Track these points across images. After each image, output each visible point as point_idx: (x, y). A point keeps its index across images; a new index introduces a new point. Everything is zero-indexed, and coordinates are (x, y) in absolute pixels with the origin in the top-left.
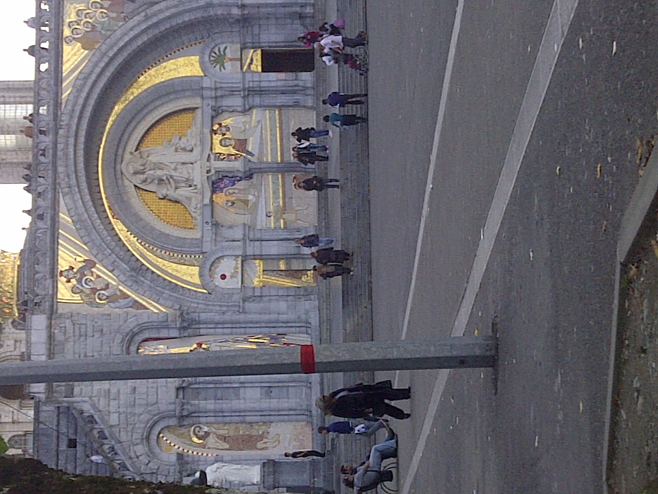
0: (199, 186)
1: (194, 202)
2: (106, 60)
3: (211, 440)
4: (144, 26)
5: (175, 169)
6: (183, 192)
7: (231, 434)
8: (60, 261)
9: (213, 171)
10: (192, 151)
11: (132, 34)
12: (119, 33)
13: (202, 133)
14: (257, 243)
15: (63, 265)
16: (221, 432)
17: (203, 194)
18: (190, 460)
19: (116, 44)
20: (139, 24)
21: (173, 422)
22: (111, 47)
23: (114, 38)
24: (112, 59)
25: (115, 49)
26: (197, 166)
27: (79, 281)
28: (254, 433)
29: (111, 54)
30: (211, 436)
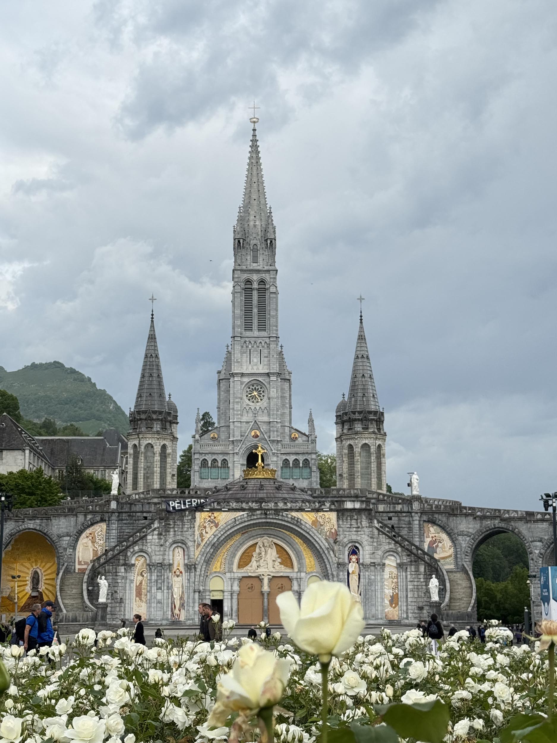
0: (257, 571)
1: (250, 568)
2: (308, 531)
3: (140, 578)
4: (323, 547)
5: (264, 561)
6: (254, 563)
7: (143, 587)
8: (218, 513)
9: (263, 577)
10: (274, 568)
11: (320, 542)
12: (320, 536)
13: (282, 572)
14: (230, 597)
15: (216, 514)
16: (143, 582)
17: (254, 572)
18: (132, 569)
19: (315, 535)
20: (324, 545)
21: (148, 562)
22: (313, 533)
23: (317, 534)
24: (308, 533)
25: (312, 535)
26: (266, 570)
27: (209, 521)
28: (143, 596)
29: (311, 533)
30: (142, 578)
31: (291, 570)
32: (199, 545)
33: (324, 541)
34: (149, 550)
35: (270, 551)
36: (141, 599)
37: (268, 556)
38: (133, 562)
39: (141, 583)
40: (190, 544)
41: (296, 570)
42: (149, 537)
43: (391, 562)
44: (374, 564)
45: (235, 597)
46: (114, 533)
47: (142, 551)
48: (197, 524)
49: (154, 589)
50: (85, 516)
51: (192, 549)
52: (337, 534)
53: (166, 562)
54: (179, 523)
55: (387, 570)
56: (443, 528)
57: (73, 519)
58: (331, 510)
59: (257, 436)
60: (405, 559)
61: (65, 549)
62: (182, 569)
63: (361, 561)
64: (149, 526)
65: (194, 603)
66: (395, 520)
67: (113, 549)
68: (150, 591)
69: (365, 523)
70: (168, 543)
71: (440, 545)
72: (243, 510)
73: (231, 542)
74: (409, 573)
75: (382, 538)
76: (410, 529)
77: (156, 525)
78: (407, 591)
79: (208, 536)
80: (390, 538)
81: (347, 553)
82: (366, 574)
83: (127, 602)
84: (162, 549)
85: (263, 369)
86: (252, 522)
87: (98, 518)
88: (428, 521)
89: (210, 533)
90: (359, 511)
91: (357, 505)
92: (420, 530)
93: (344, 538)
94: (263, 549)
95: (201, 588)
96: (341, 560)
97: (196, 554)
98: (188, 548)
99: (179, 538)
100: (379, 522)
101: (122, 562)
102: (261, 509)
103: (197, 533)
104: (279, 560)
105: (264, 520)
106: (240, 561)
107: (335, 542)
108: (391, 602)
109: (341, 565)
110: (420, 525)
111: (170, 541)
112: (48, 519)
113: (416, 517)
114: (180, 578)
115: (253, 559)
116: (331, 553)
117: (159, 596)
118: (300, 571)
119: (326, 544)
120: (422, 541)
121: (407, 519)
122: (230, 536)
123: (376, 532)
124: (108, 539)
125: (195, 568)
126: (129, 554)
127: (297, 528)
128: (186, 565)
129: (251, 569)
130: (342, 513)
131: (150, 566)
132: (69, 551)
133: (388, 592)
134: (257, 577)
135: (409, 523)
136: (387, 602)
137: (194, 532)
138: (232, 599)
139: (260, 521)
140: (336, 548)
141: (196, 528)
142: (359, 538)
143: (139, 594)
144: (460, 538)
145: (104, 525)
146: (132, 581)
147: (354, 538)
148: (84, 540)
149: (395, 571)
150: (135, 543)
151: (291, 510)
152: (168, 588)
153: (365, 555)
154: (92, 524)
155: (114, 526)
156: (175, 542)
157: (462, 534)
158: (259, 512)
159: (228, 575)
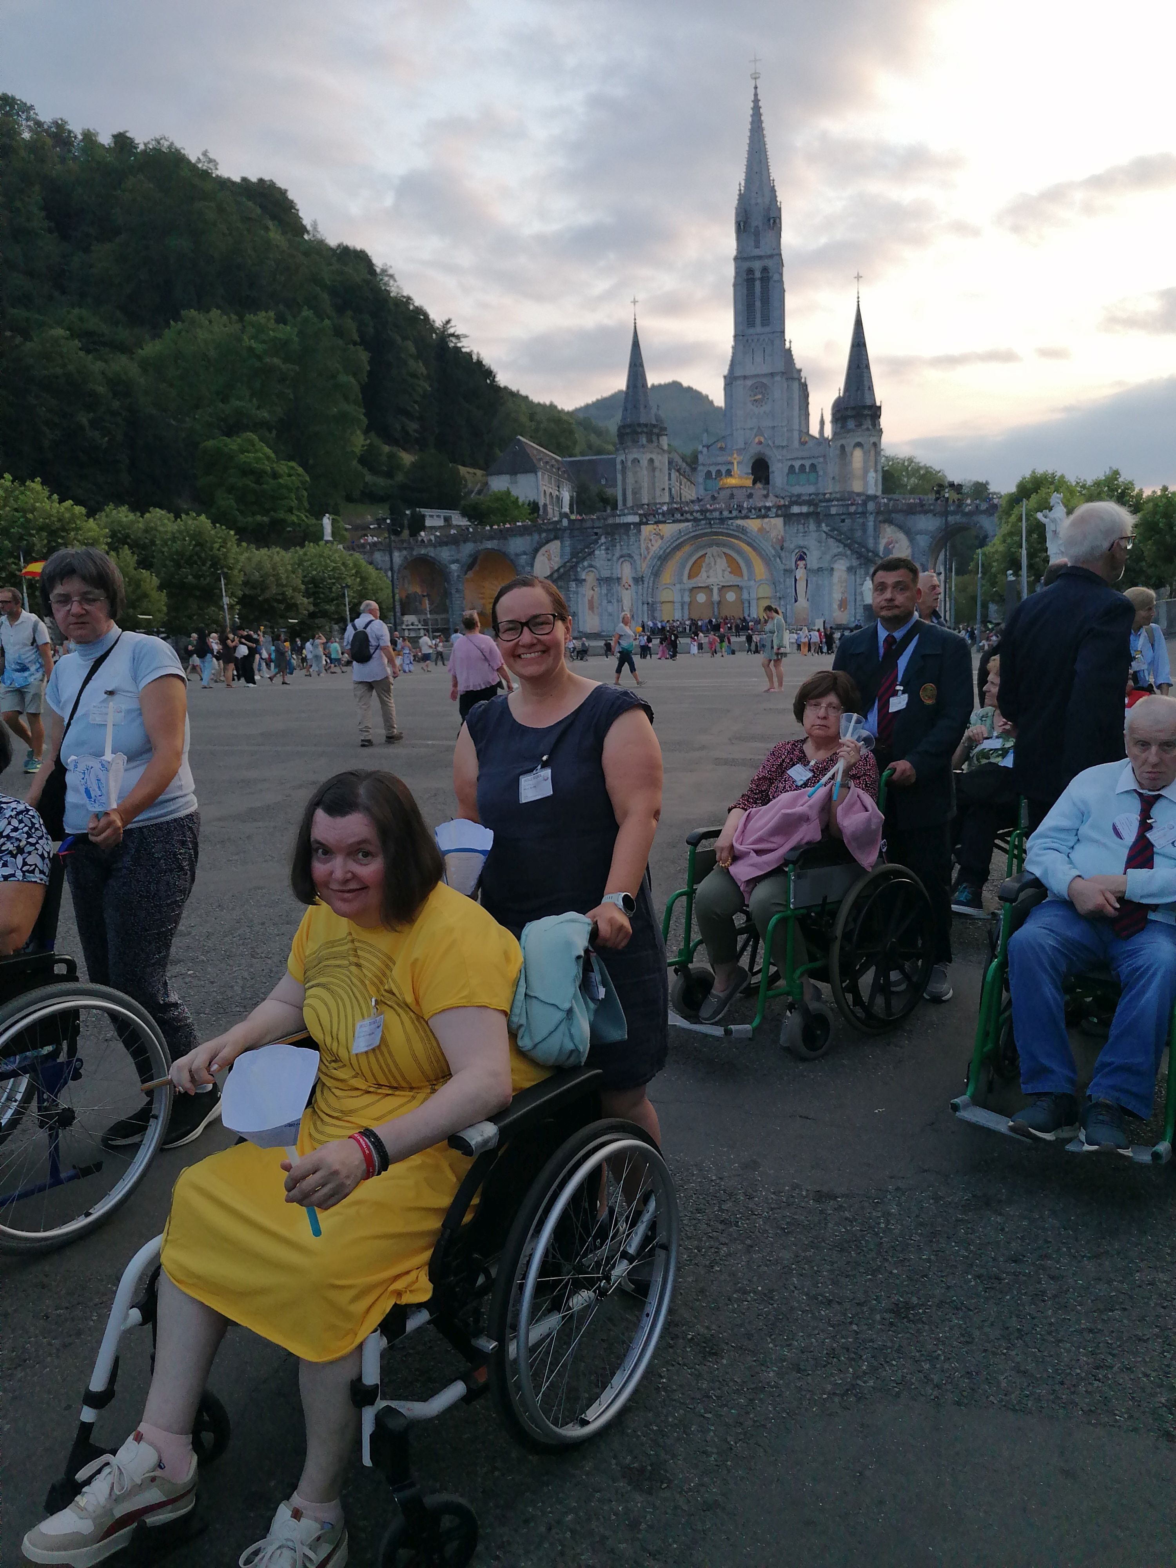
0: (707, 581)
2: (755, 538)
3: (591, 592)
5: (714, 570)
6: (703, 574)
8: (663, 525)
9: (712, 587)
10: (723, 577)
11: (767, 549)
12: (766, 542)
13: (731, 581)
14: (680, 607)
15: (661, 526)
17: (704, 582)
18: (583, 584)
21: (597, 576)
22: (760, 539)
23: (764, 540)
24: (756, 540)
26: (716, 580)
27: (655, 534)
28: (595, 609)
29: (758, 540)
31: (739, 579)
32: (645, 558)
33: (770, 548)
34: (598, 565)
35: (718, 560)
36: (593, 612)
37: (717, 566)
38: (584, 577)
39: (593, 597)
40: (636, 557)
41: (746, 578)
42: (597, 552)
43: (841, 566)
44: (820, 569)
45: (686, 607)
46: (568, 550)
47: (591, 566)
48: (643, 537)
49: (605, 602)
50: (540, 534)
51: (638, 562)
52: (783, 540)
53: (615, 576)
54: (625, 537)
55: (836, 574)
56: (901, 527)
57: (528, 538)
58: (777, 516)
59: (760, 443)
60: (855, 563)
61: (523, 567)
62: (631, 582)
63: (808, 566)
64: (596, 542)
65: (643, 614)
66: (848, 521)
67: (564, 566)
68: (600, 604)
69: (812, 526)
70: (615, 558)
71: (897, 545)
72: (687, 520)
73: (679, 555)
74: (858, 576)
75: (831, 541)
76: (865, 531)
77: (603, 540)
78: (855, 595)
79: (654, 549)
80: (839, 541)
81: (794, 560)
82: (814, 579)
83: (580, 614)
84: (610, 563)
85: (766, 369)
86: (697, 533)
87: (552, 537)
88: (884, 522)
89: (656, 546)
90: (807, 515)
91: (805, 509)
92: (875, 530)
93: (790, 545)
94: (712, 559)
95: (650, 600)
96: (788, 567)
97: (644, 567)
98: (635, 561)
99: (625, 552)
100: (827, 526)
101: (573, 577)
102: (706, 518)
103: (643, 546)
104: (729, 570)
105: (709, 530)
106: (689, 574)
107: (782, 549)
108: (840, 607)
109: (788, 572)
110: (875, 526)
111: (617, 555)
112: (505, 539)
113: (871, 518)
114: (629, 591)
115: (703, 570)
116: (778, 559)
117: (610, 608)
118: (749, 580)
119: (773, 552)
120: (876, 543)
121: (861, 520)
122: (678, 547)
123: (824, 535)
124: (562, 556)
125: (643, 581)
126: (579, 569)
127: (743, 536)
128: (634, 578)
129: (701, 580)
130: (788, 518)
131: (601, 581)
132: (528, 569)
133: (837, 596)
134: (707, 587)
135: (864, 525)
136: (835, 606)
137: (640, 545)
138: (682, 609)
139: (706, 531)
140: (783, 554)
141: (642, 541)
142: (806, 543)
143: (591, 607)
144: (918, 537)
145: (557, 543)
146: (584, 595)
147: (801, 543)
148: (540, 558)
149: (844, 575)
150: (584, 559)
151: (736, 518)
152: (618, 601)
153: (813, 560)
154: (547, 542)
155: (567, 543)
156: (622, 556)
157: (920, 533)
158: (703, 522)
159: (678, 586)
